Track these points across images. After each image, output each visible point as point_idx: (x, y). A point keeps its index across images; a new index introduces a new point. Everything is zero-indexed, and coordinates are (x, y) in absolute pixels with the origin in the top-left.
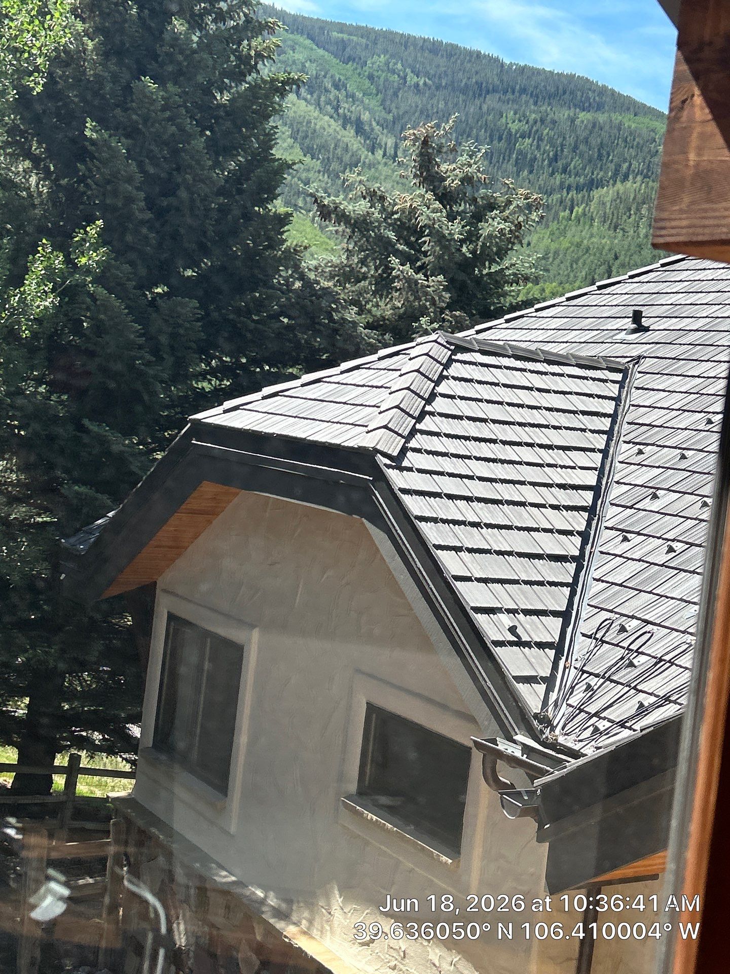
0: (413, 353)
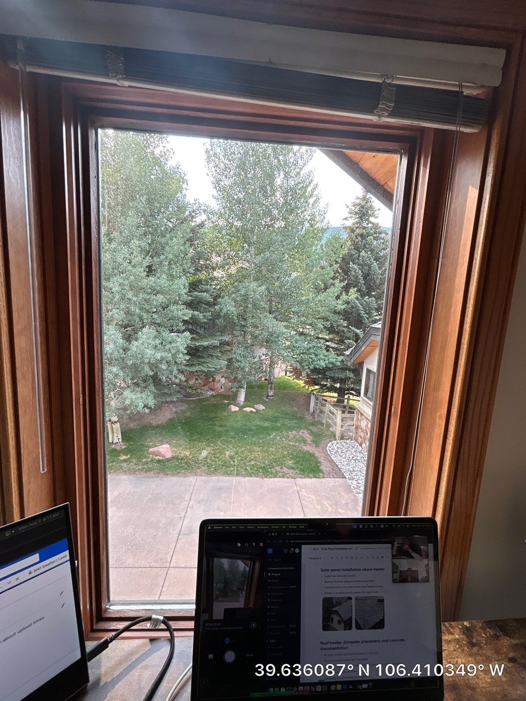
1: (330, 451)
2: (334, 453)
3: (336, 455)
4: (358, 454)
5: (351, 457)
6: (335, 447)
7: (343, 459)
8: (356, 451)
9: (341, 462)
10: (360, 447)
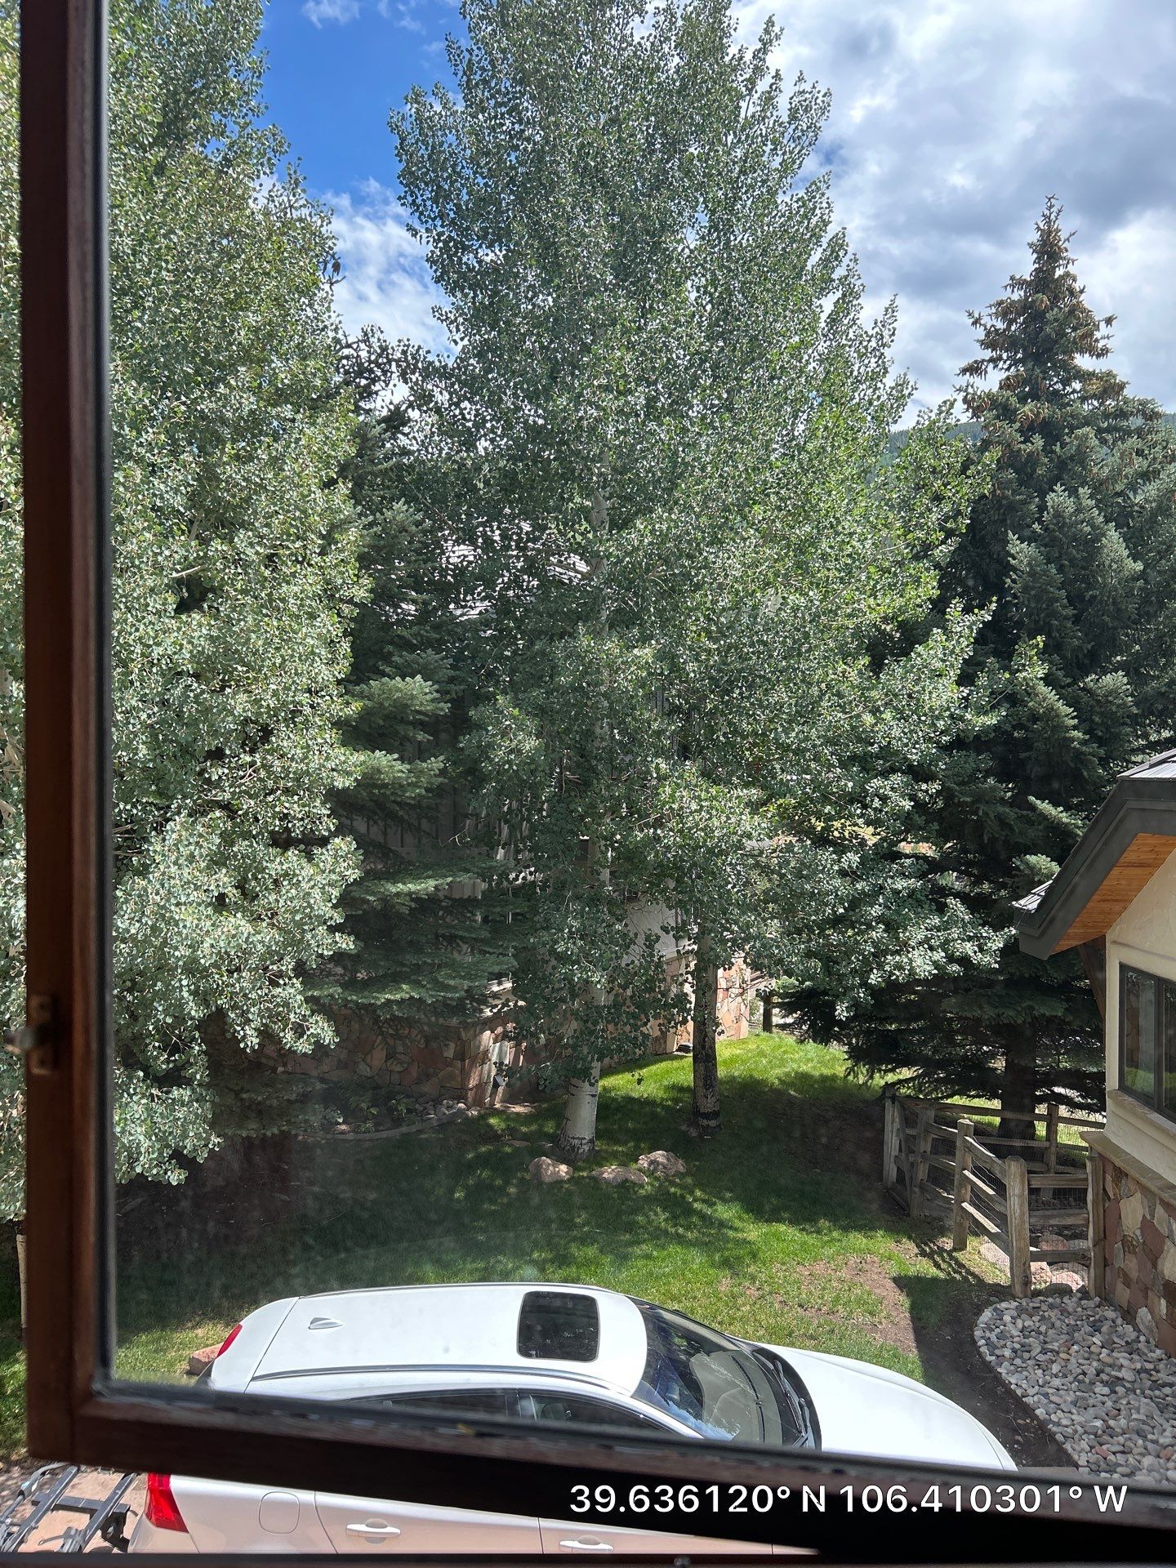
1: (989, 1343)
2: (1007, 1353)
3: (1018, 1361)
4: (1122, 1358)
5: (1091, 1371)
6: (1010, 1327)
7: (1056, 1382)
8: (1108, 1345)
9: (1046, 1395)
10: (1129, 1328)
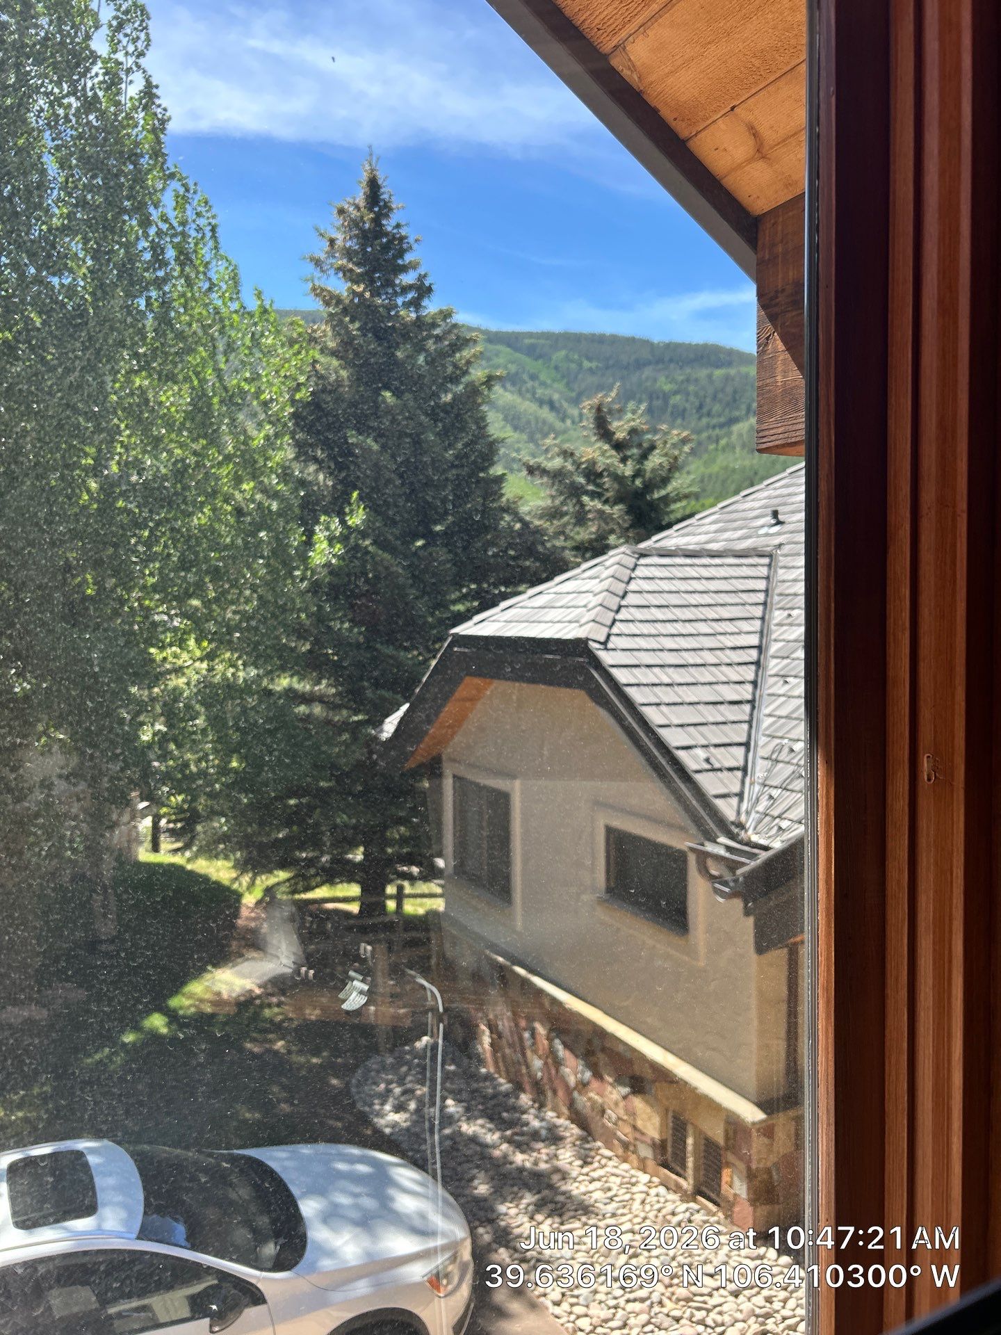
0: (608, 564)
